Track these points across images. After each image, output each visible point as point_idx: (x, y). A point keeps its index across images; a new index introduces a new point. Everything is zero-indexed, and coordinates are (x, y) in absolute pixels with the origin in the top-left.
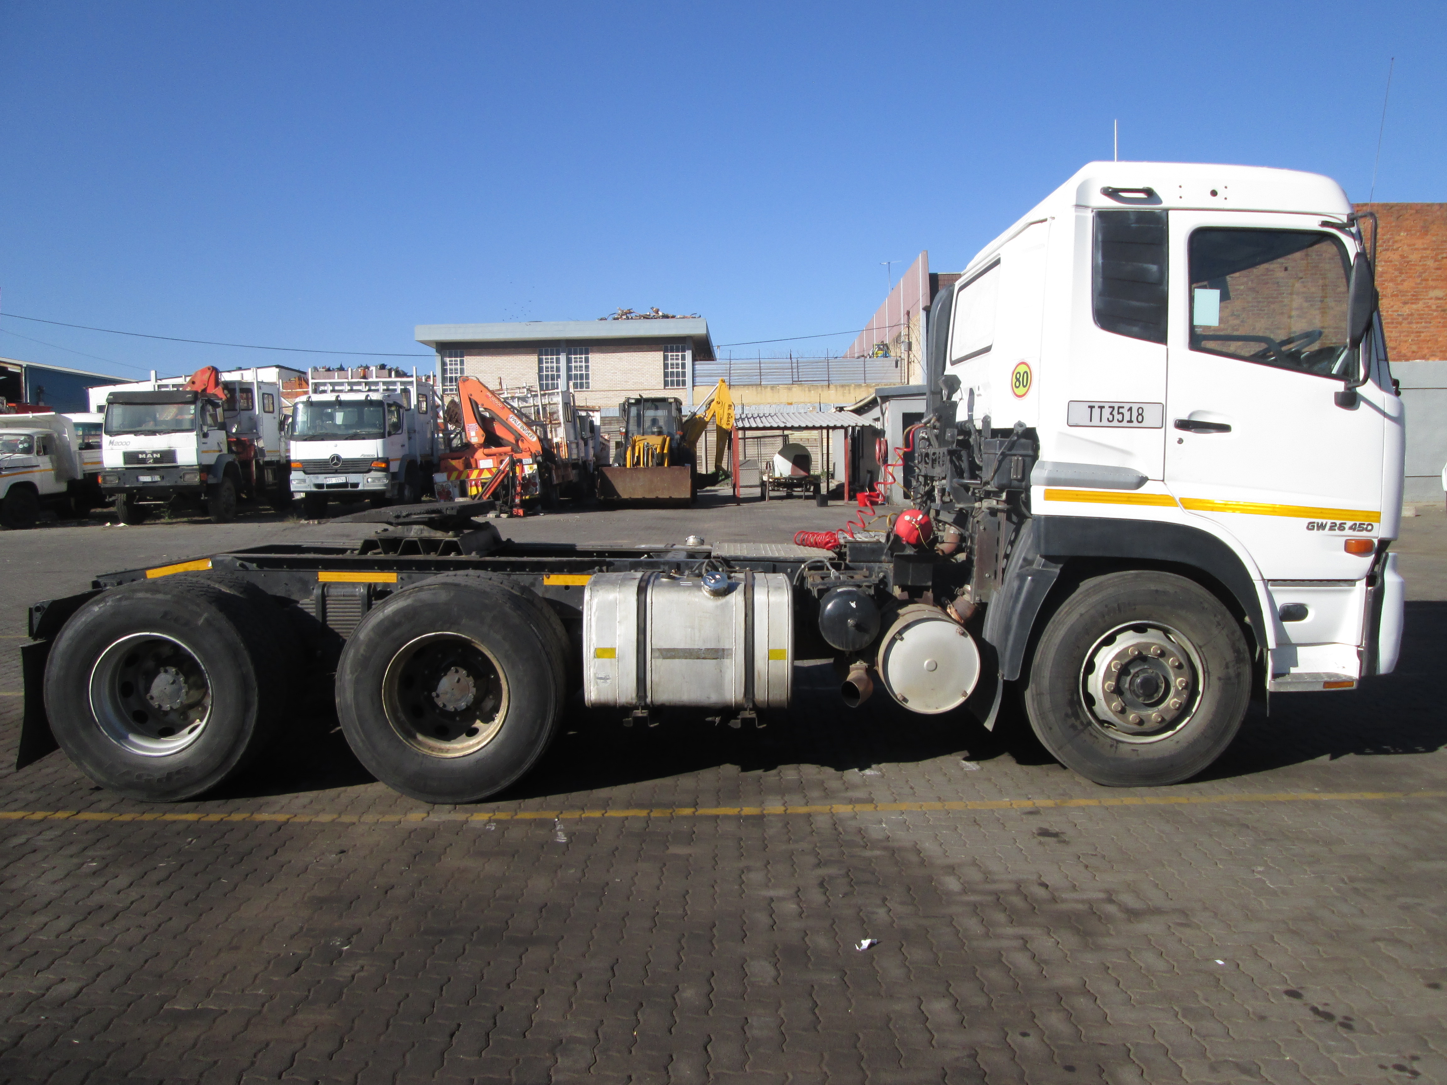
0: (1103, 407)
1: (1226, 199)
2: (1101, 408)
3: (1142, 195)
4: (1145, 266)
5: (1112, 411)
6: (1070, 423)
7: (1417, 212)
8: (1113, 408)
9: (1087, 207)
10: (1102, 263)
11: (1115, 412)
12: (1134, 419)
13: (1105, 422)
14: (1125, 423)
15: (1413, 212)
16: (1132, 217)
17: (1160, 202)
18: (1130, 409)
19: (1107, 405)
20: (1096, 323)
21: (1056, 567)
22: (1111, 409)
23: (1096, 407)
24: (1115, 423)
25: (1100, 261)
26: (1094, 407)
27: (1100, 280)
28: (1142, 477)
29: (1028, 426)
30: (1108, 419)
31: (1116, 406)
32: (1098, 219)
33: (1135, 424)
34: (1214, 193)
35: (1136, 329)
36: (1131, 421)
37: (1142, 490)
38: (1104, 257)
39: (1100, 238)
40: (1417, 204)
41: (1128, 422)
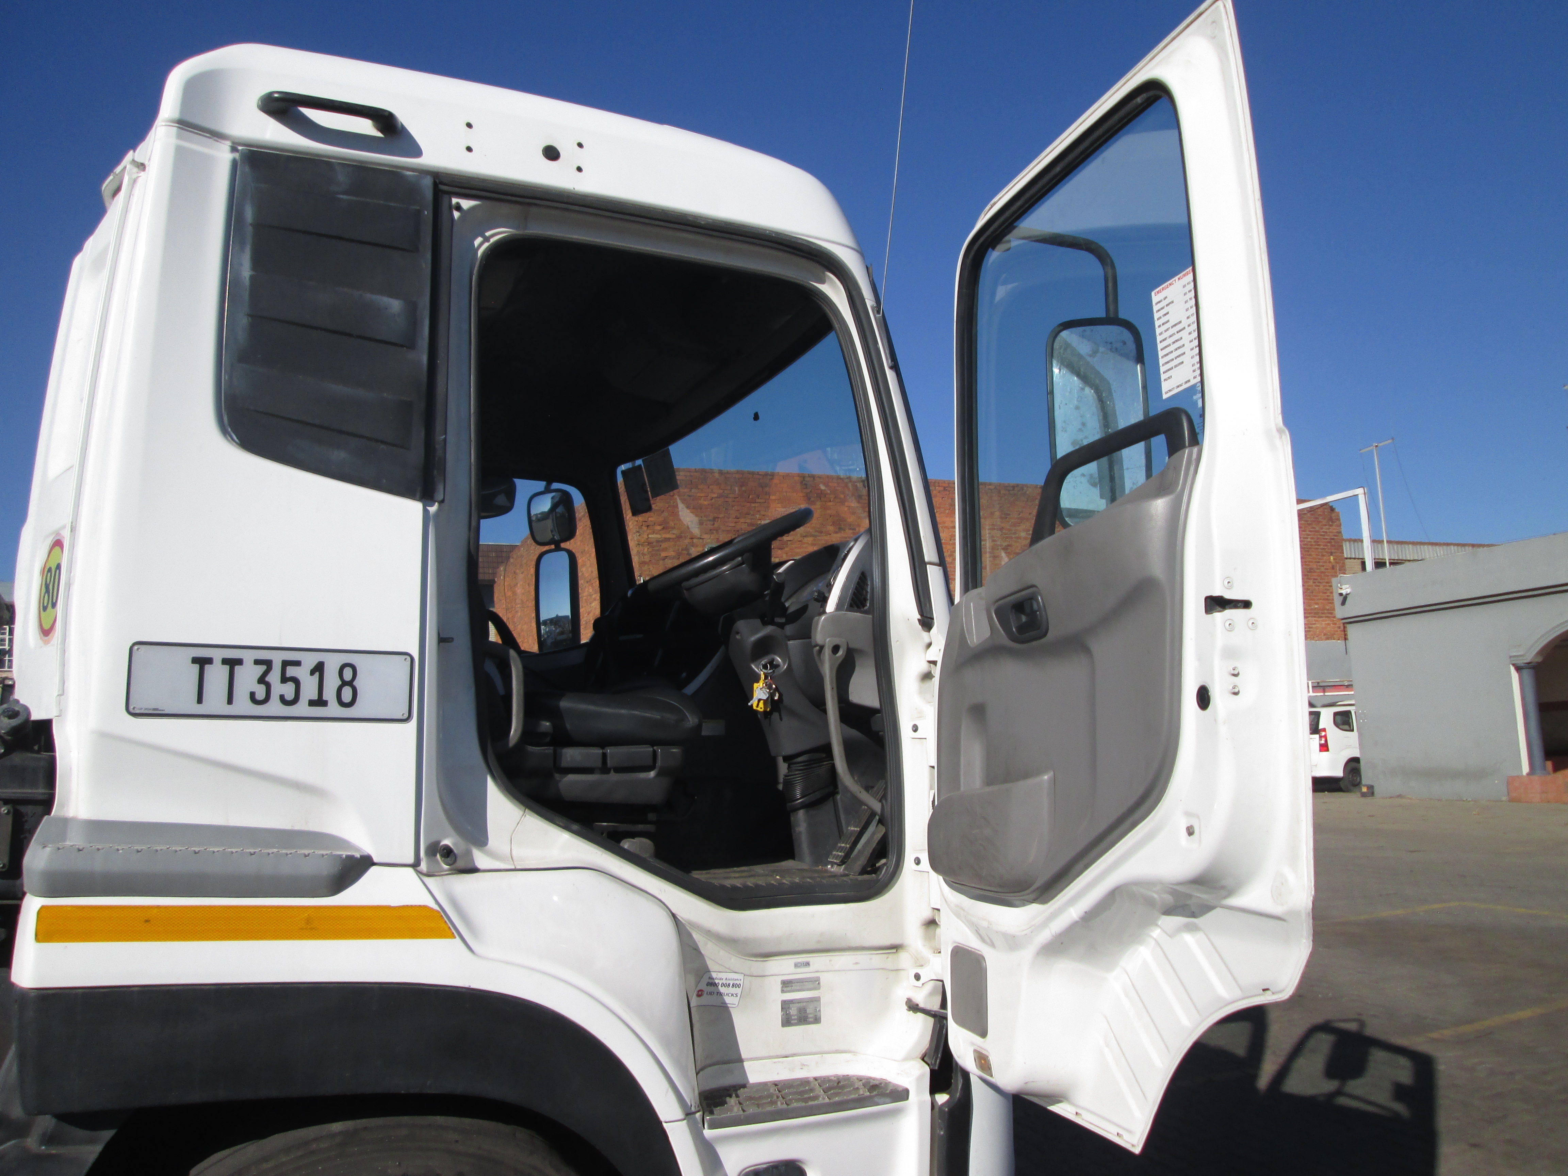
0: (239, 662)
1: (579, 169)
2: (232, 663)
3: (365, 127)
4: (369, 297)
5: (266, 673)
6: (138, 704)
7: (945, 488)
8: (268, 664)
9: (217, 135)
10: (252, 278)
11: (274, 677)
12: (330, 694)
13: (242, 704)
14: (302, 708)
15: (941, 489)
16: (341, 177)
17: (418, 153)
18: (319, 669)
19: (248, 657)
20: (224, 431)
21: (92, 1141)
22: (262, 668)
23: (217, 661)
24: (274, 707)
25: (246, 272)
26: (209, 661)
27: (244, 321)
28: (350, 858)
29: (36, 716)
30: (252, 695)
31: (277, 659)
32: (247, 169)
33: (334, 709)
34: (551, 153)
35: (339, 455)
36: (320, 702)
37: (352, 896)
38: (257, 262)
39: (249, 214)
40: (944, 482)
41: (312, 703)
